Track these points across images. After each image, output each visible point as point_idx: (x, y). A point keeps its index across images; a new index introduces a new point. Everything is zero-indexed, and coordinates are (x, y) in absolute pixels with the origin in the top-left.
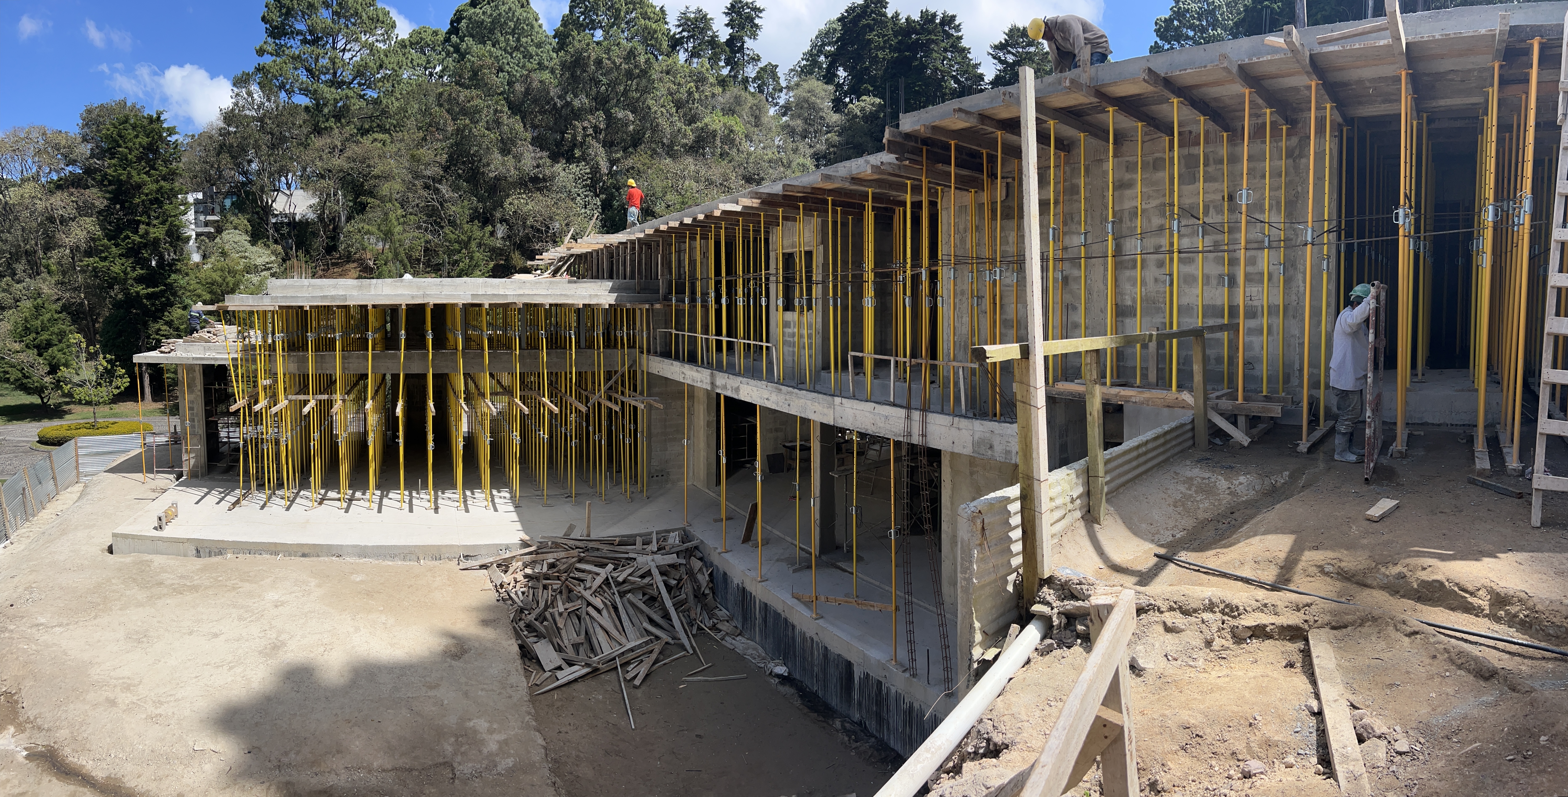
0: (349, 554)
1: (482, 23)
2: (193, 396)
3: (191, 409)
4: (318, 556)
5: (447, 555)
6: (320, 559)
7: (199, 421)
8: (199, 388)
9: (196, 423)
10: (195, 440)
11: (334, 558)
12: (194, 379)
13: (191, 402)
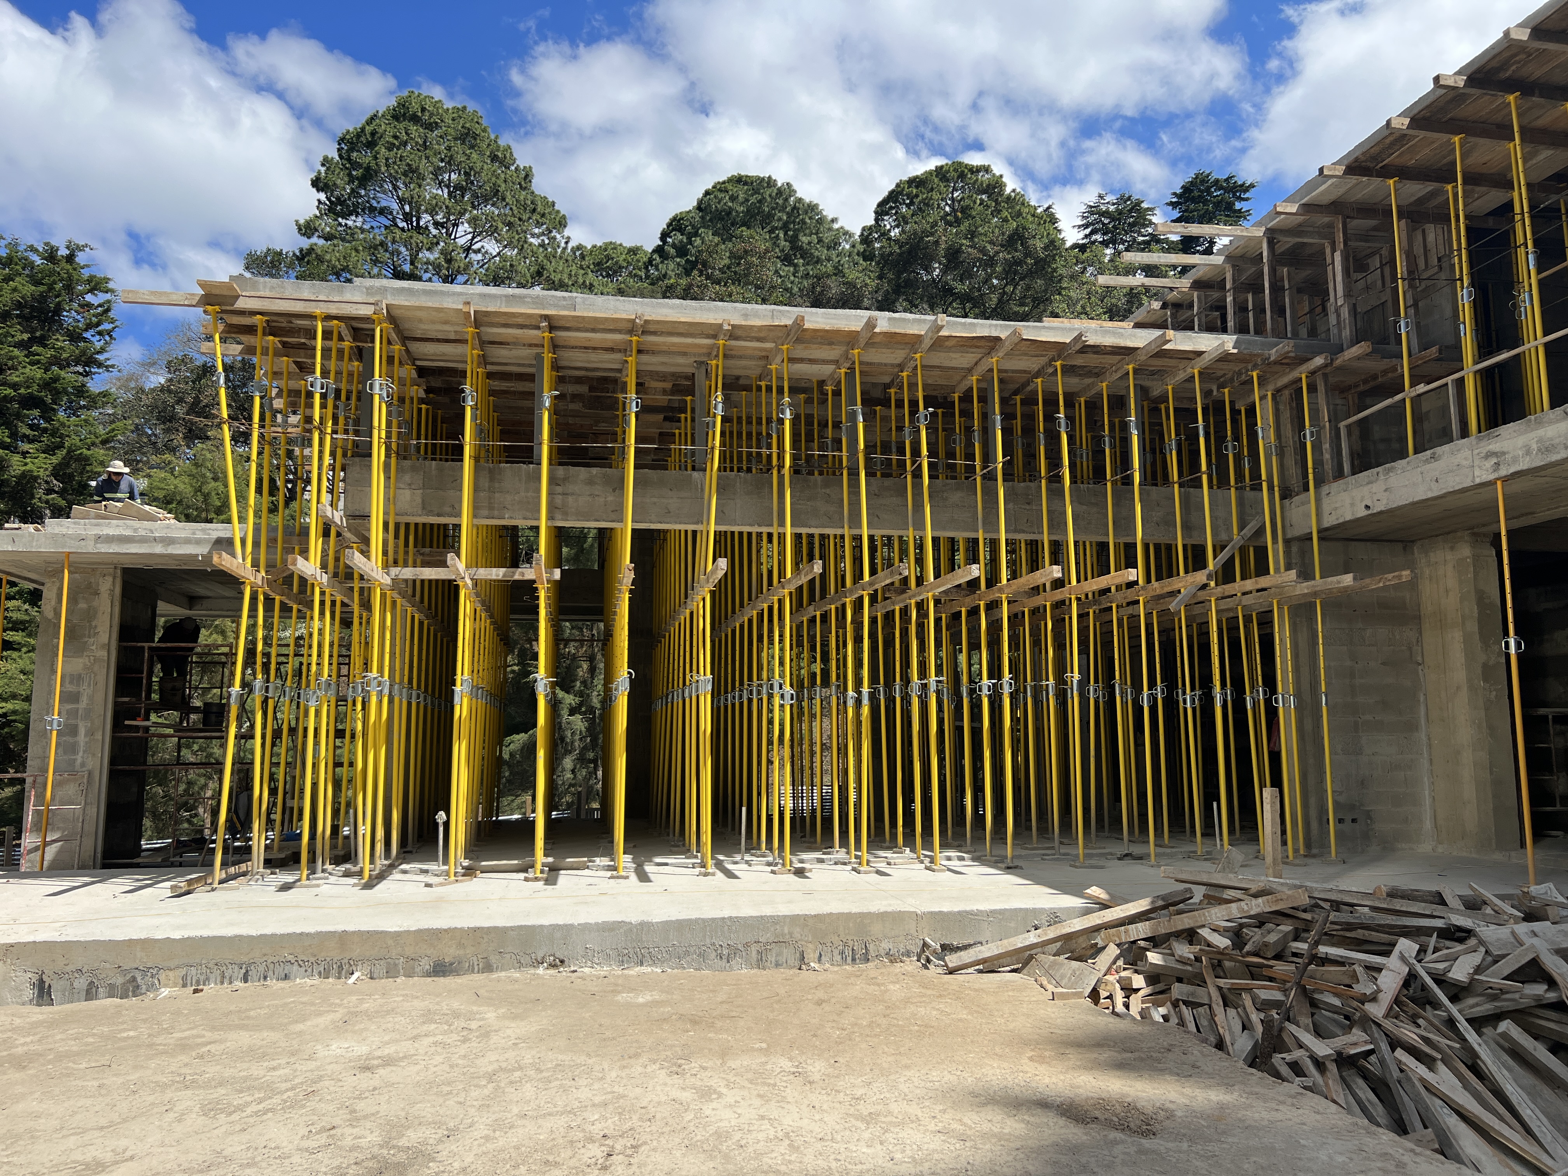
0: (588, 956)
1: (729, 213)
2: (79, 664)
3: (68, 698)
4: (488, 968)
5: (885, 945)
6: (495, 976)
7: (90, 733)
8: (104, 638)
9: (82, 738)
10: (71, 789)
11: (541, 971)
12: (90, 615)
13: (69, 678)
